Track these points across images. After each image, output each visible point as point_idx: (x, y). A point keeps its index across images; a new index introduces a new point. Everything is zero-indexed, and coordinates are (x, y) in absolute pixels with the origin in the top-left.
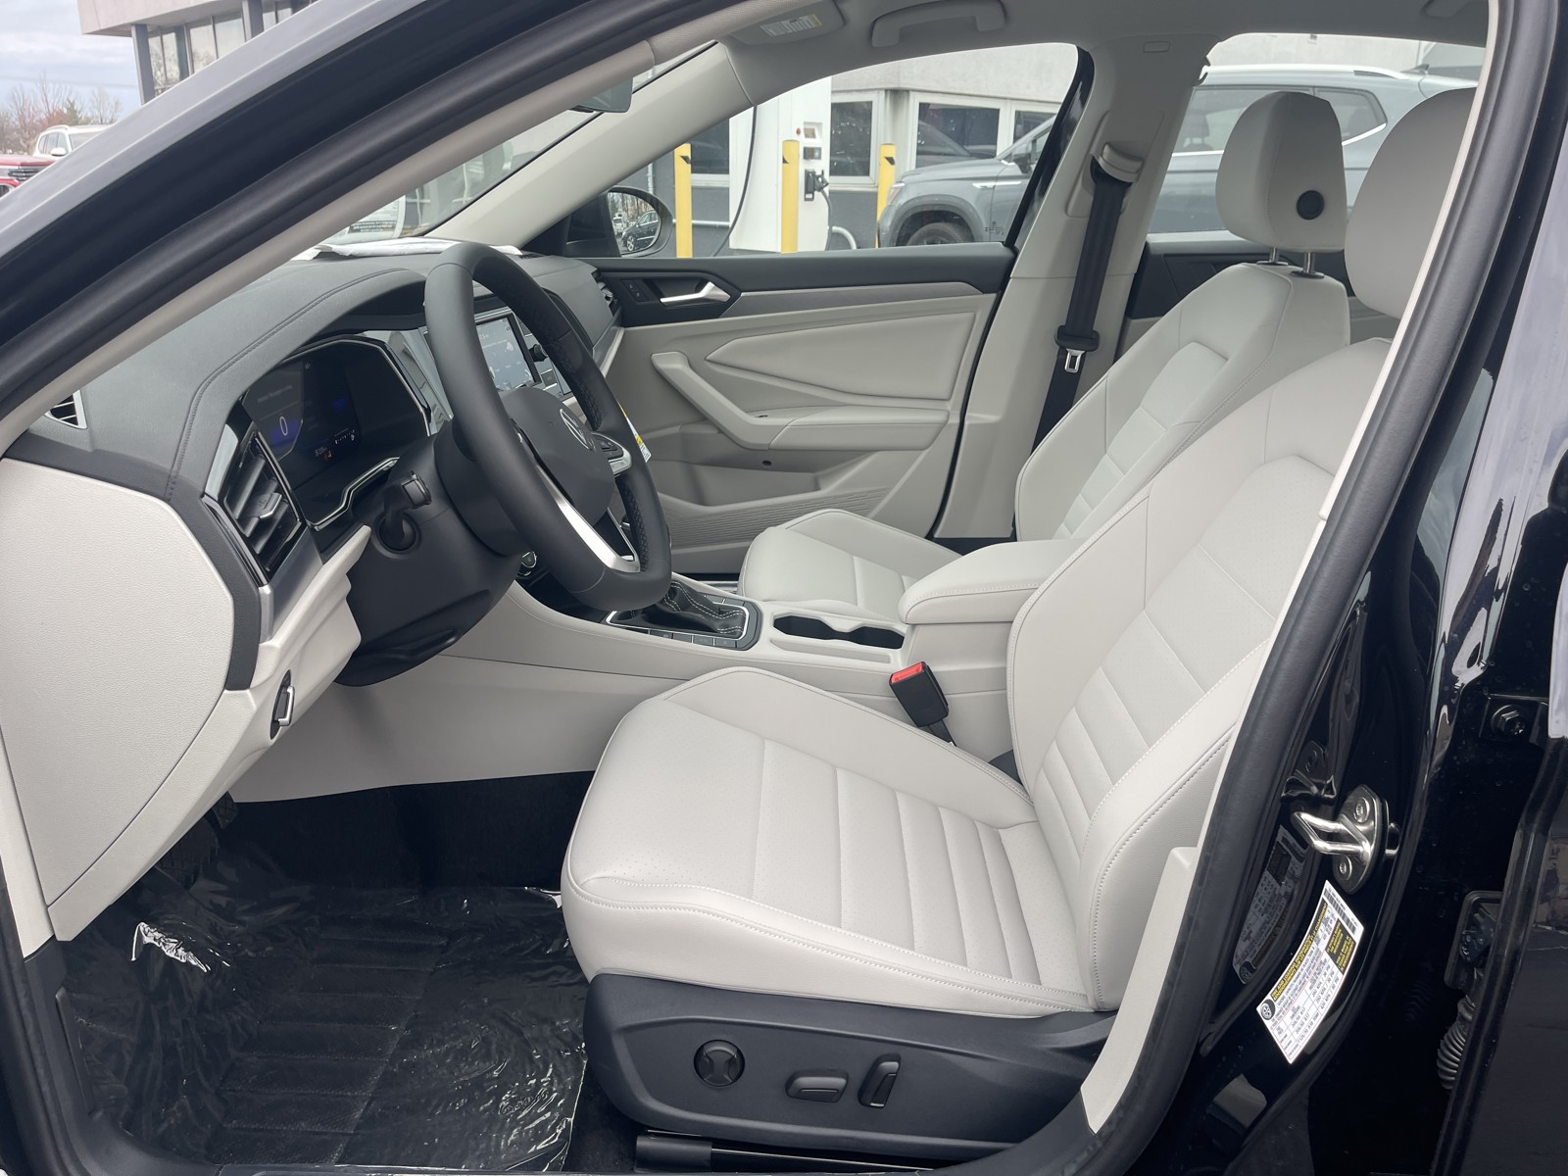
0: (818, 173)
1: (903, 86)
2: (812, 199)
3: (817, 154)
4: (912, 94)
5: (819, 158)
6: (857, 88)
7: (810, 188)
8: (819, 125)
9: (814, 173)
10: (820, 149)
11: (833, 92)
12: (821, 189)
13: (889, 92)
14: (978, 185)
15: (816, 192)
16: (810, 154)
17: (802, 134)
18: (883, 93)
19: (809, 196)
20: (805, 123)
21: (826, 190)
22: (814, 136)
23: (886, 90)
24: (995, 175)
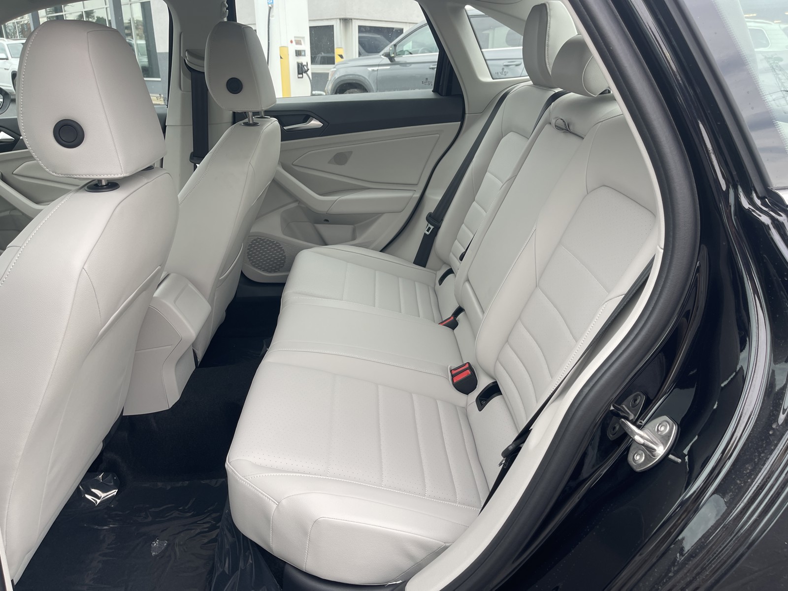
0: (304, 63)
1: (348, 16)
2: (302, 77)
3: (303, 53)
4: (353, 21)
5: (305, 55)
6: (326, 18)
7: (300, 72)
8: (303, 38)
9: (302, 64)
10: (305, 51)
11: (310, 20)
12: (306, 72)
13: (341, 20)
14: (370, 69)
15: (304, 74)
16: (298, 53)
17: (294, 42)
18: (338, 21)
19: (301, 76)
20: (295, 37)
21: (309, 73)
22: (301, 44)
23: (340, 19)
24: (378, 64)
